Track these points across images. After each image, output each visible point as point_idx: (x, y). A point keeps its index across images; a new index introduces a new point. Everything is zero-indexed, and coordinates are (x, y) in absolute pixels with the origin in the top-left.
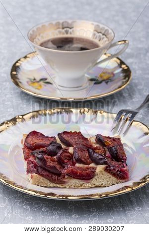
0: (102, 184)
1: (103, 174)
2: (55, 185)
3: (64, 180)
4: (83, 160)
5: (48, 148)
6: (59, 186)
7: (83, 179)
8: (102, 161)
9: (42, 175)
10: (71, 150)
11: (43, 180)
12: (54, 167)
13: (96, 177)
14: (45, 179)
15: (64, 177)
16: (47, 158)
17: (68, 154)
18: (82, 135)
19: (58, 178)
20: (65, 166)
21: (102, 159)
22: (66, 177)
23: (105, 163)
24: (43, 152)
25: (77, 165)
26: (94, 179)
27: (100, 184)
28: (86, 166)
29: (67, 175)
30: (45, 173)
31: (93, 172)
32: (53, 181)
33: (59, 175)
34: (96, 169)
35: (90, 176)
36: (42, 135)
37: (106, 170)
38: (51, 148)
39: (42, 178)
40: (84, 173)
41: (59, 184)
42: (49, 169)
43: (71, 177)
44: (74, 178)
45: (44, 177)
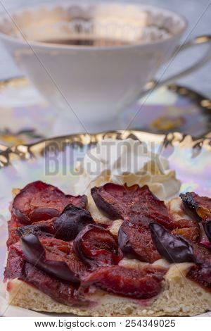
0: (181, 310)
1: (182, 286)
2: (65, 309)
3: (87, 298)
4: (138, 250)
5: (58, 220)
6: (74, 311)
7: (134, 297)
8: (182, 254)
9: (33, 284)
10: (115, 227)
11: (37, 295)
12: (64, 266)
13: (166, 293)
14: (41, 294)
15: (86, 291)
16: (52, 245)
17: (106, 237)
18: (150, 194)
19: (72, 293)
20: (91, 262)
21: (181, 249)
22: (92, 290)
23: (189, 259)
24: (43, 229)
25: (125, 263)
26: (160, 297)
27: (177, 309)
28: (144, 265)
29: (94, 284)
30: (41, 279)
31: (159, 280)
32: (60, 299)
33: (76, 284)
34: (165, 274)
35: (150, 289)
36: (57, 190)
37: (190, 274)
38: (64, 219)
39: (33, 290)
40: (136, 281)
41: (75, 306)
42: (52, 270)
43: (105, 290)
44: (110, 292)
45: (38, 288)
